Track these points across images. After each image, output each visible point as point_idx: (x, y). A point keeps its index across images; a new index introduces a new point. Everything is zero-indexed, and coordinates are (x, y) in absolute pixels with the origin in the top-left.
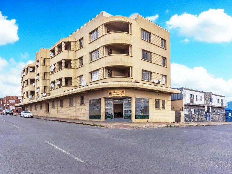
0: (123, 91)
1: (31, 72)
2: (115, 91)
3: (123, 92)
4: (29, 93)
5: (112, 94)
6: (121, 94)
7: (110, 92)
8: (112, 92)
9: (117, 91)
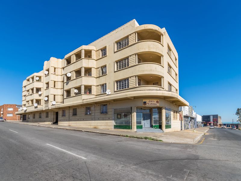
0: (157, 100)
1: (37, 81)
2: (151, 100)
3: (157, 102)
4: (34, 101)
5: (147, 103)
6: (156, 103)
7: (144, 101)
8: (147, 101)
9: (152, 100)
